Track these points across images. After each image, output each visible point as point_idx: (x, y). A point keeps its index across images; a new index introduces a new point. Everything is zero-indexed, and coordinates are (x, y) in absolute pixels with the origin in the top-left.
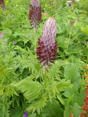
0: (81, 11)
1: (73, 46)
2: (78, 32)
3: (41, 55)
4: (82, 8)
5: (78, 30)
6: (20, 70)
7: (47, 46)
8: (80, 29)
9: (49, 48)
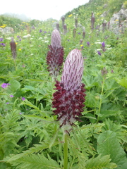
0: (114, 62)
1: (108, 106)
2: (113, 86)
3: (60, 106)
4: (115, 59)
5: (112, 83)
6: (26, 141)
7: (69, 90)
8: (115, 82)
9: (72, 93)
